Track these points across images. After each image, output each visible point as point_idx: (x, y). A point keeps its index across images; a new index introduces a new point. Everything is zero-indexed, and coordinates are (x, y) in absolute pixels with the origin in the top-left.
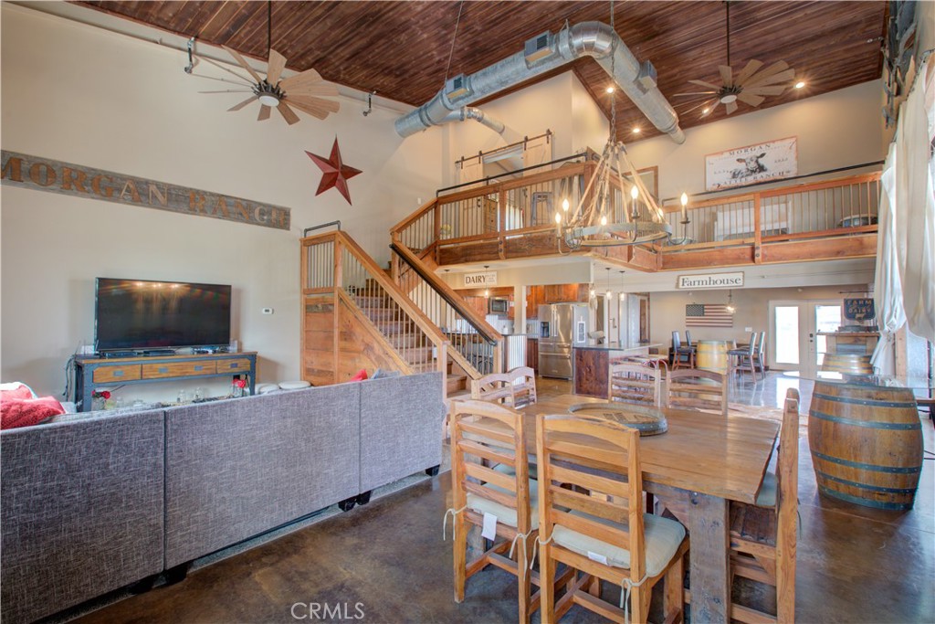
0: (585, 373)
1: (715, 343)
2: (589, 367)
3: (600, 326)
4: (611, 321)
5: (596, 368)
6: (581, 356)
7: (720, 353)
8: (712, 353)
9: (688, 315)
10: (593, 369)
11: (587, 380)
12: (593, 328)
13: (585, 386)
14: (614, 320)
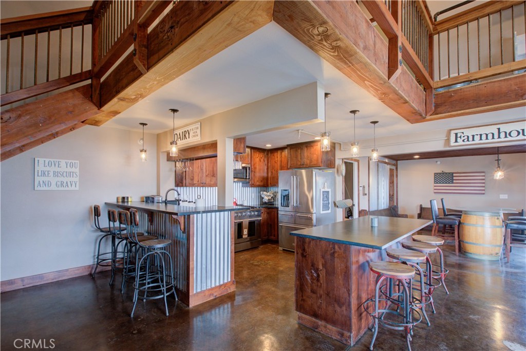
0: (308, 278)
1: (487, 215)
2: (317, 270)
3: (349, 193)
4: (361, 189)
5: (327, 272)
6: (304, 250)
7: (494, 226)
8: (483, 226)
9: (435, 182)
10: (323, 274)
11: (313, 292)
12: (340, 196)
13: (309, 302)
14: (364, 187)
